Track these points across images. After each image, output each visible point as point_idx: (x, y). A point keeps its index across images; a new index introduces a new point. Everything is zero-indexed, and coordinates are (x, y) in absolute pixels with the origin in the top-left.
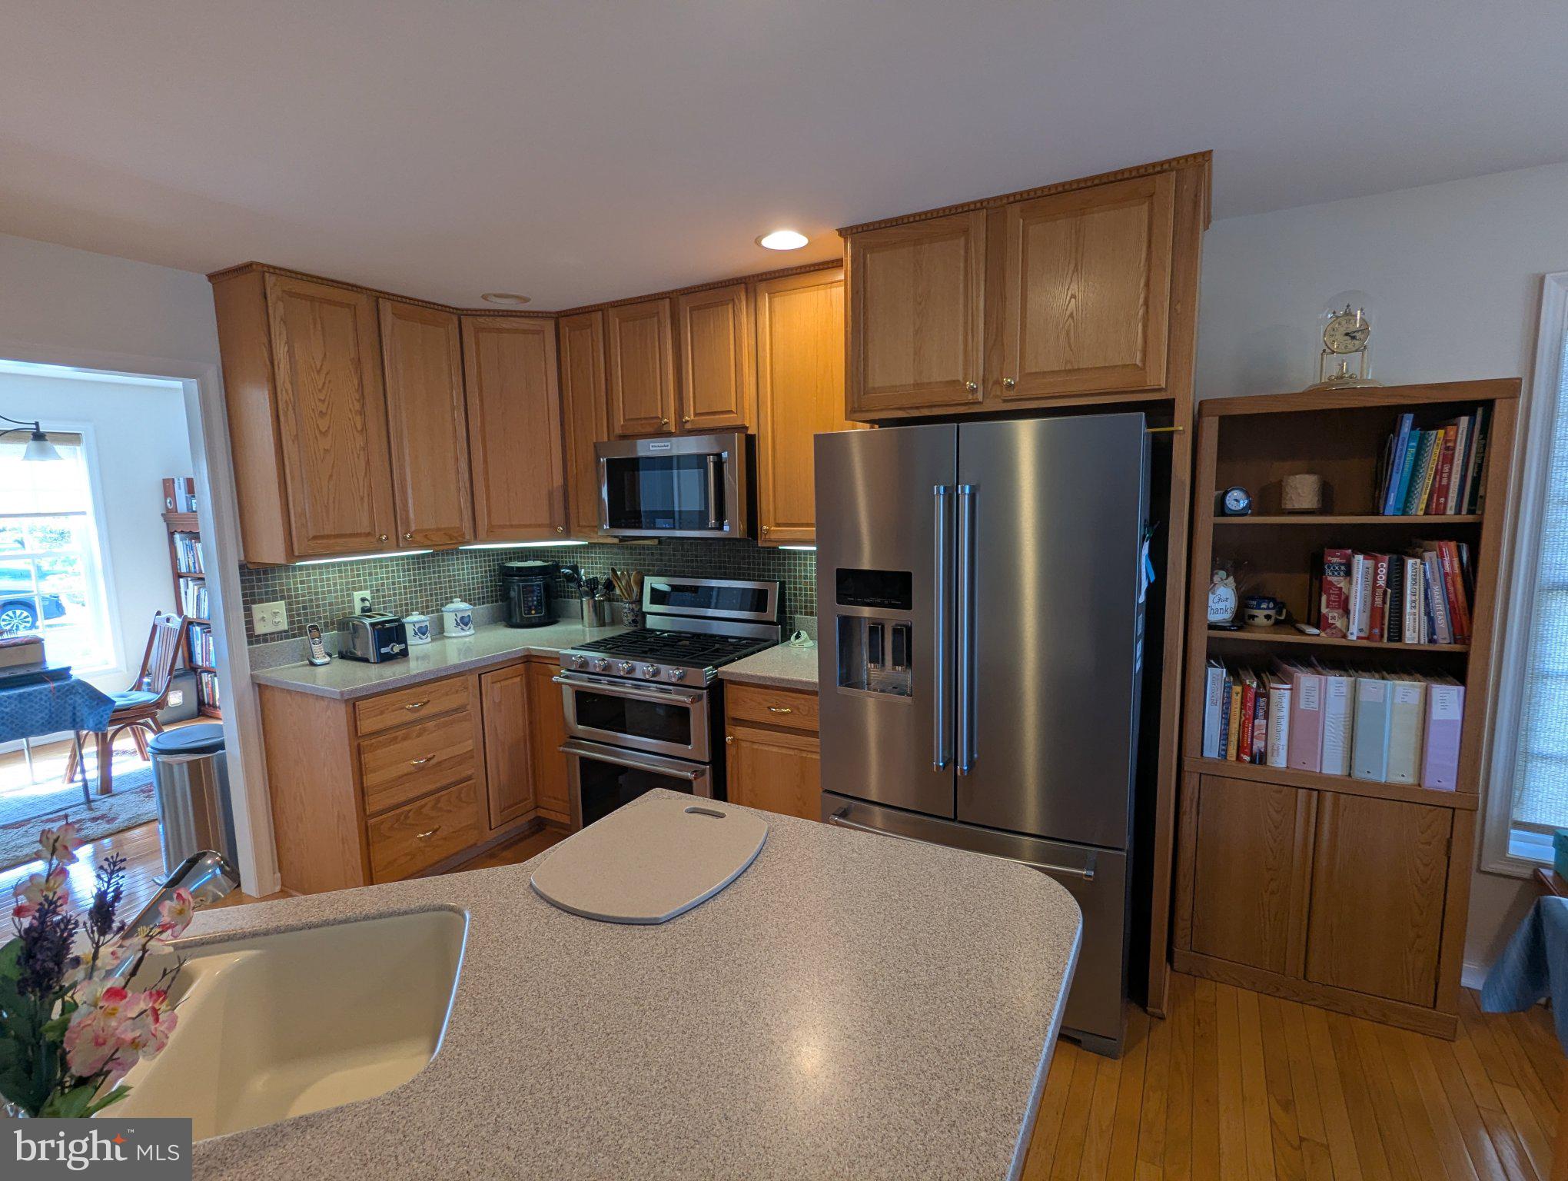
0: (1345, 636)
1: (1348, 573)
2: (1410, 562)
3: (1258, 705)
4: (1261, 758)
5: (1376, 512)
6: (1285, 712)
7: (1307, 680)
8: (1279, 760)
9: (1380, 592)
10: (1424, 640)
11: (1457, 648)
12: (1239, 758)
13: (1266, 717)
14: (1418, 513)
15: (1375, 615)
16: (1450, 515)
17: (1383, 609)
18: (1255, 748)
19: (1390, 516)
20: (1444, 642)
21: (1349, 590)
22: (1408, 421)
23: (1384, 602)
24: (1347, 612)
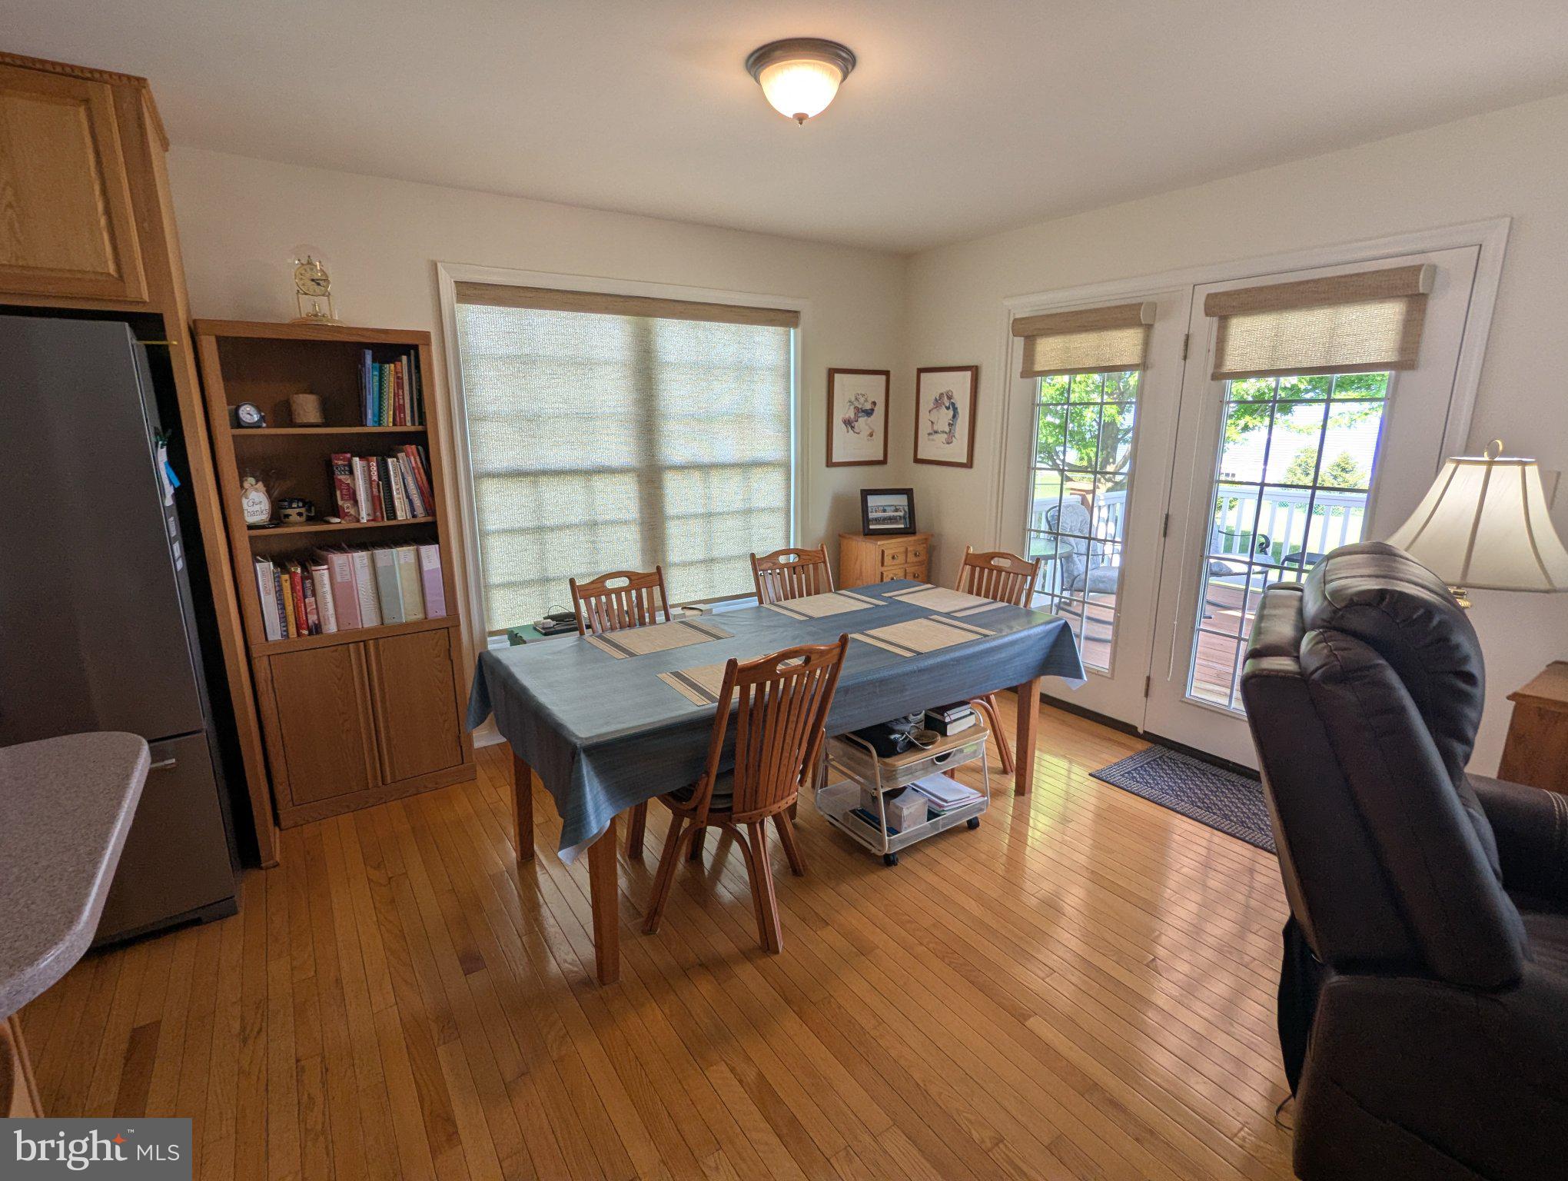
0: (358, 521)
1: (351, 472)
2: (390, 461)
3: (306, 588)
4: (316, 629)
5: (362, 424)
6: (327, 588)
7: (338, 559)
8: (331, 627)
9: (374, 485)
10: (409, 516)
11: (430, 519)
12: (299, 634)
13: (314, 594)
14: (388, 425)
15: (374, 500)
16: (409, 427)
17: (379, 497)
18: (310, 622)
19: (371, 427)
20: (422, 517)
21: (355, 485)
22: (369, 356)
23: (379, 492)
24: (356, 502)
